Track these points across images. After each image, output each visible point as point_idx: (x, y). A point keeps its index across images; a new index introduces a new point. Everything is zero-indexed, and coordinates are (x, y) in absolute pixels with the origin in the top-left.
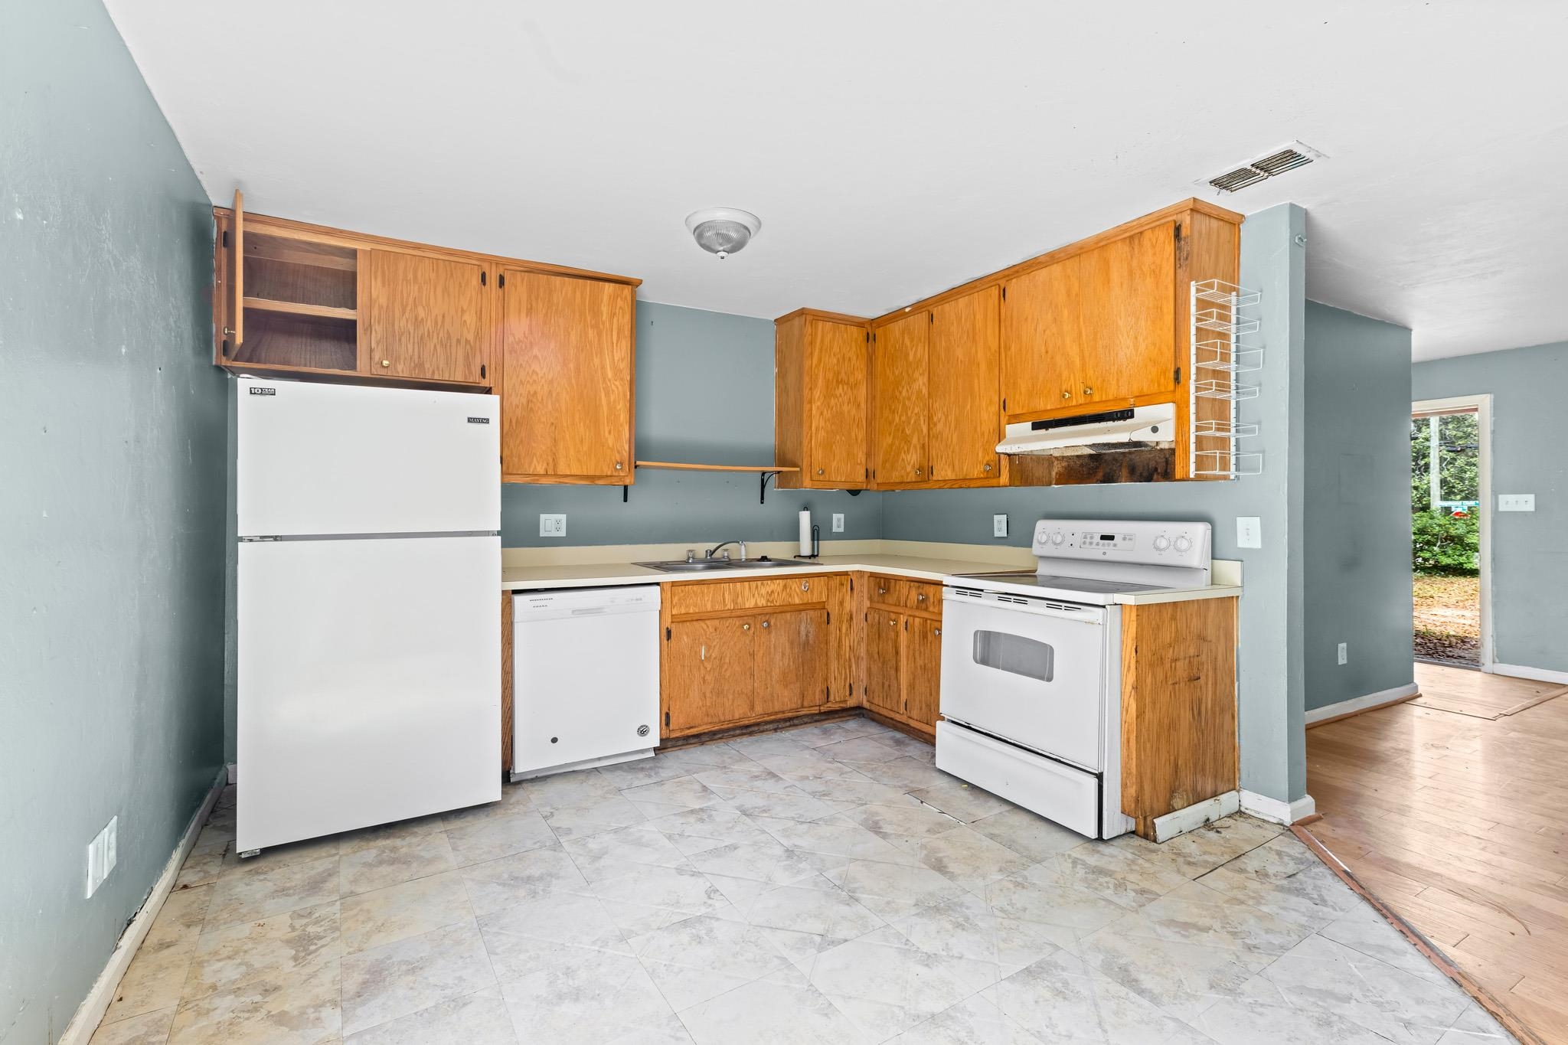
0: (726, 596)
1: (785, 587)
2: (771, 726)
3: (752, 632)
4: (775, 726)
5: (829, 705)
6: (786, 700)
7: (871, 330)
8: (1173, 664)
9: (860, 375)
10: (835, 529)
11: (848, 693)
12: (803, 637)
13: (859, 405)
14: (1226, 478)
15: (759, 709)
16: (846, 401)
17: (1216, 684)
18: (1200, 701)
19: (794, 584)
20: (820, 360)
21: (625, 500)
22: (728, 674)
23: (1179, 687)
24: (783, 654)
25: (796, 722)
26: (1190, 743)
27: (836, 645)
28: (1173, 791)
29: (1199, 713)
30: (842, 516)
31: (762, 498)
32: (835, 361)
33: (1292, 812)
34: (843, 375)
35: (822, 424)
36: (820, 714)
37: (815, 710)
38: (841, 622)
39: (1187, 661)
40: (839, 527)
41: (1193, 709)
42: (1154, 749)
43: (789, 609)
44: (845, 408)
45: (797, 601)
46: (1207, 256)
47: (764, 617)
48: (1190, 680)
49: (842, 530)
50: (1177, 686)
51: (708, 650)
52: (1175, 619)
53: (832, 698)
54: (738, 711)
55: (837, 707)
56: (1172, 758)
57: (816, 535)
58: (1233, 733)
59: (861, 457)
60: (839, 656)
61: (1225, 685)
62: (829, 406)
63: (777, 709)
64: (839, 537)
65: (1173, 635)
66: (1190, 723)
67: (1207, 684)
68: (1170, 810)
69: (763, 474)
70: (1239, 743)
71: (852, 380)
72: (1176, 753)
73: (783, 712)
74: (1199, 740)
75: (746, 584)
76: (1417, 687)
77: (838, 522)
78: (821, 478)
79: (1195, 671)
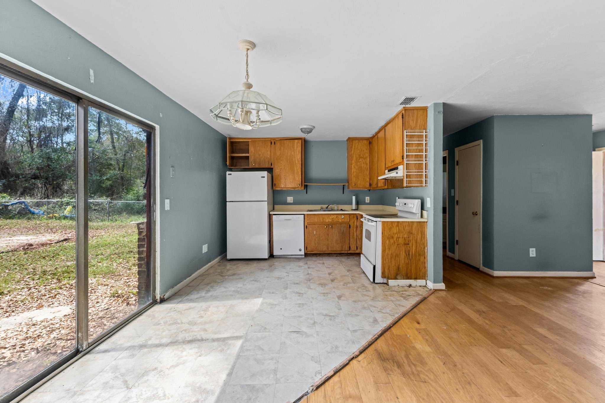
0: (321, 218)
1: (337, 217)
2: (335, 255)
3: (327, 228)
4: (337, 255)
5: (350, 251)
6: (337, 248)
7: (370, 141)
8: (397, 239)
9: (367, 155)
10: (366, 202)
11: (356, 248)
12: (342, 230)
13: (367, 164)
14: (422, 186)
15: (330, 249)
16: (363, 163)
17: (417, 247)
18: (409, 251)
19: (339, 217)
20: (354, 152)
21: (307, 193)
22: (321, 239)
23: (400, 246)
24: (336, 235)
25: (342, 255)
26: (405, 262)
27: (352, 234)
28: (397, 274)
29: (409, 254)
30: (369, 198)
31: (343, 192)
32: (359, 151)
33: (433, 286)
34: (361, 155)
35: (355, 170)
36: (348, 253)
37: (346, 252)
38: (354, 228)
39: (403, 239)
40: (368, 201)
41: (406, 253)
42: (389, 261)
43: (338, 223)
44: (362, 165)
45: (340, 221)
46: (412, 122)
47: (331, 225)
48: (405, 244)
49: (369, 202)
50: (399, 245)
51: (316, 232)
52: (398, 226)
53: (351, 249)
54: (325, 249)
55: (353, 252)
56: (397, 265)
57: (358, 203)
58: (425, 263)
59: (368, 180)
60: (353, 237)
61: (421, 248)
62: (357, 165)
63: (335, 250)
64: (368, 204)
65: (397, 231)
66: (405, 257)
67: (412, 246)
68: (395, 278)
69: (343, 185)
70: (427, 266)
71: (364, 156)
72: (399, 263)
73: (337, 251)
74: (409, 262)
75: (326, 216)
76: (594, 273)
77: (367, 199)
78: (355, 186)
79: (407, 242)
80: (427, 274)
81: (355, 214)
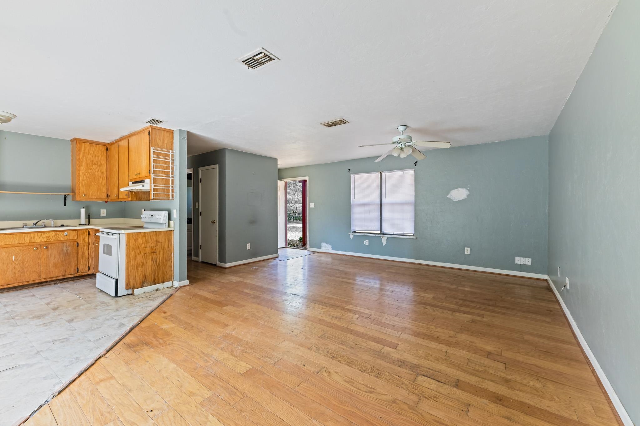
0: (26, 238)
1: (56, 234)
2: (53, 283)
3: (39, 250)
4: (55, 282)
5: (78, 274)
6: (58, 273)
7: (107, 147)
8: (144, 249)
9: (103, 162)
10: (102, 215)
11: (87, 269)
12: (65, 251)
13: (103, 172)
14: (168, 199)
15: (43, 276)
16: (97, 171)
17: (164, 253)
18: (156, 258)
19: (60, 234)
20: (83, 156)
22: (27, 265)
23: (147, 255)
24: (55, 257)
25: (65, 281)
26: (152, 269)
27: (81, 253)
28: (143, 282)
29: (156, 261)
30: (105, 210)
31: (65, 204)
32: (91, 157)
33: (179, 284)
34: (95, 162)
35: (85, 178)
36: (74, 277)
37: (72, 276)
38: (84, 246)
39: (150, 248)
40: (103, 214)
41: (153, 260)
42: (135, 271)
43: (58, 242)
44: (96, 173)
45: (62, 239)
46: (159, 140)
47: (47, 245)
48: (152, 253)
49: (105, 215)
50: (146, 255)
51: (16, 256)
52: (145, 237)
53: (79, 271)
54: (34, 278)
55: (83, 274)
56: (143, 274)
57: (88, 217)
58: (172, 267)
59: (104, 190)
60: (83, 257)
61: (168, 254)
62: (88, 172)
63: (52, 276)
64: (103, 217)
65: (144, 241)
66: (152, 264)
67: (160, 254)
68: (142, 286)
69: (65, 195)
70: (174, 269)
71: (99, 164)
72: (145, 272)
73: (56, 277)
74: (156, 268)
75: (36, 234)
76: (278, 254)
77: (103, 212)
78: (85, 197)
79: (154, 250)
80: (174, 276)
81: (87, 229)
